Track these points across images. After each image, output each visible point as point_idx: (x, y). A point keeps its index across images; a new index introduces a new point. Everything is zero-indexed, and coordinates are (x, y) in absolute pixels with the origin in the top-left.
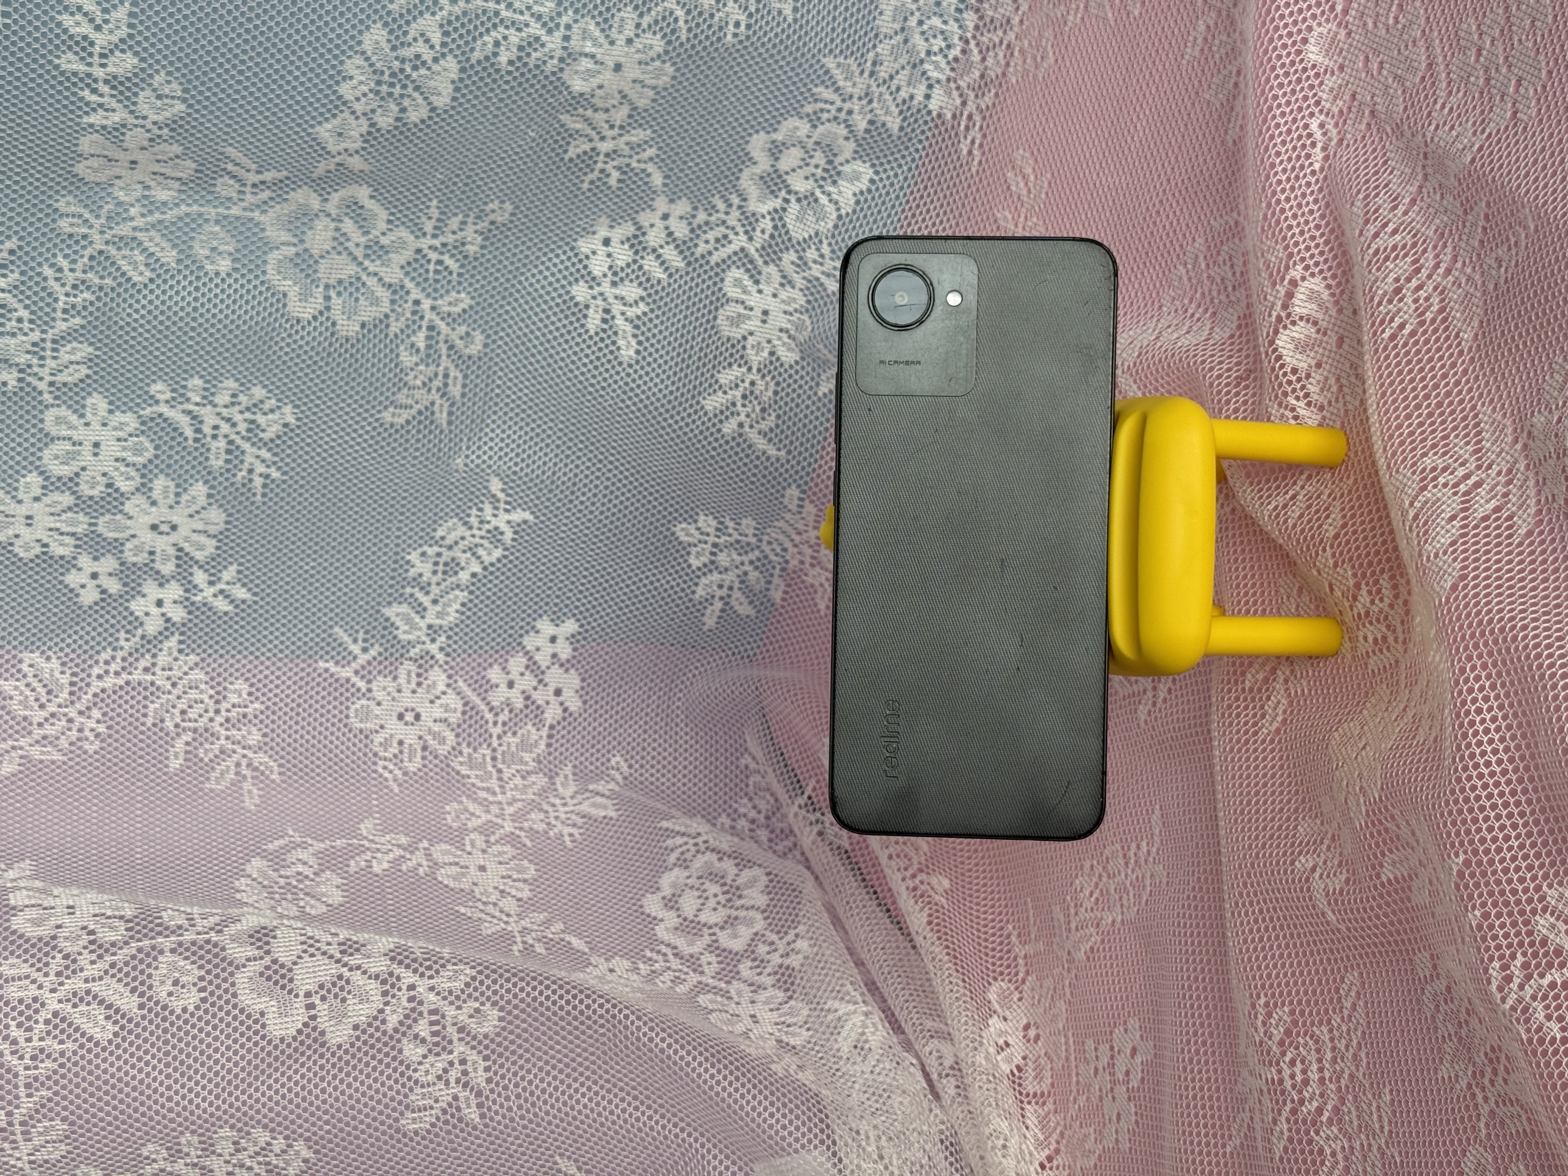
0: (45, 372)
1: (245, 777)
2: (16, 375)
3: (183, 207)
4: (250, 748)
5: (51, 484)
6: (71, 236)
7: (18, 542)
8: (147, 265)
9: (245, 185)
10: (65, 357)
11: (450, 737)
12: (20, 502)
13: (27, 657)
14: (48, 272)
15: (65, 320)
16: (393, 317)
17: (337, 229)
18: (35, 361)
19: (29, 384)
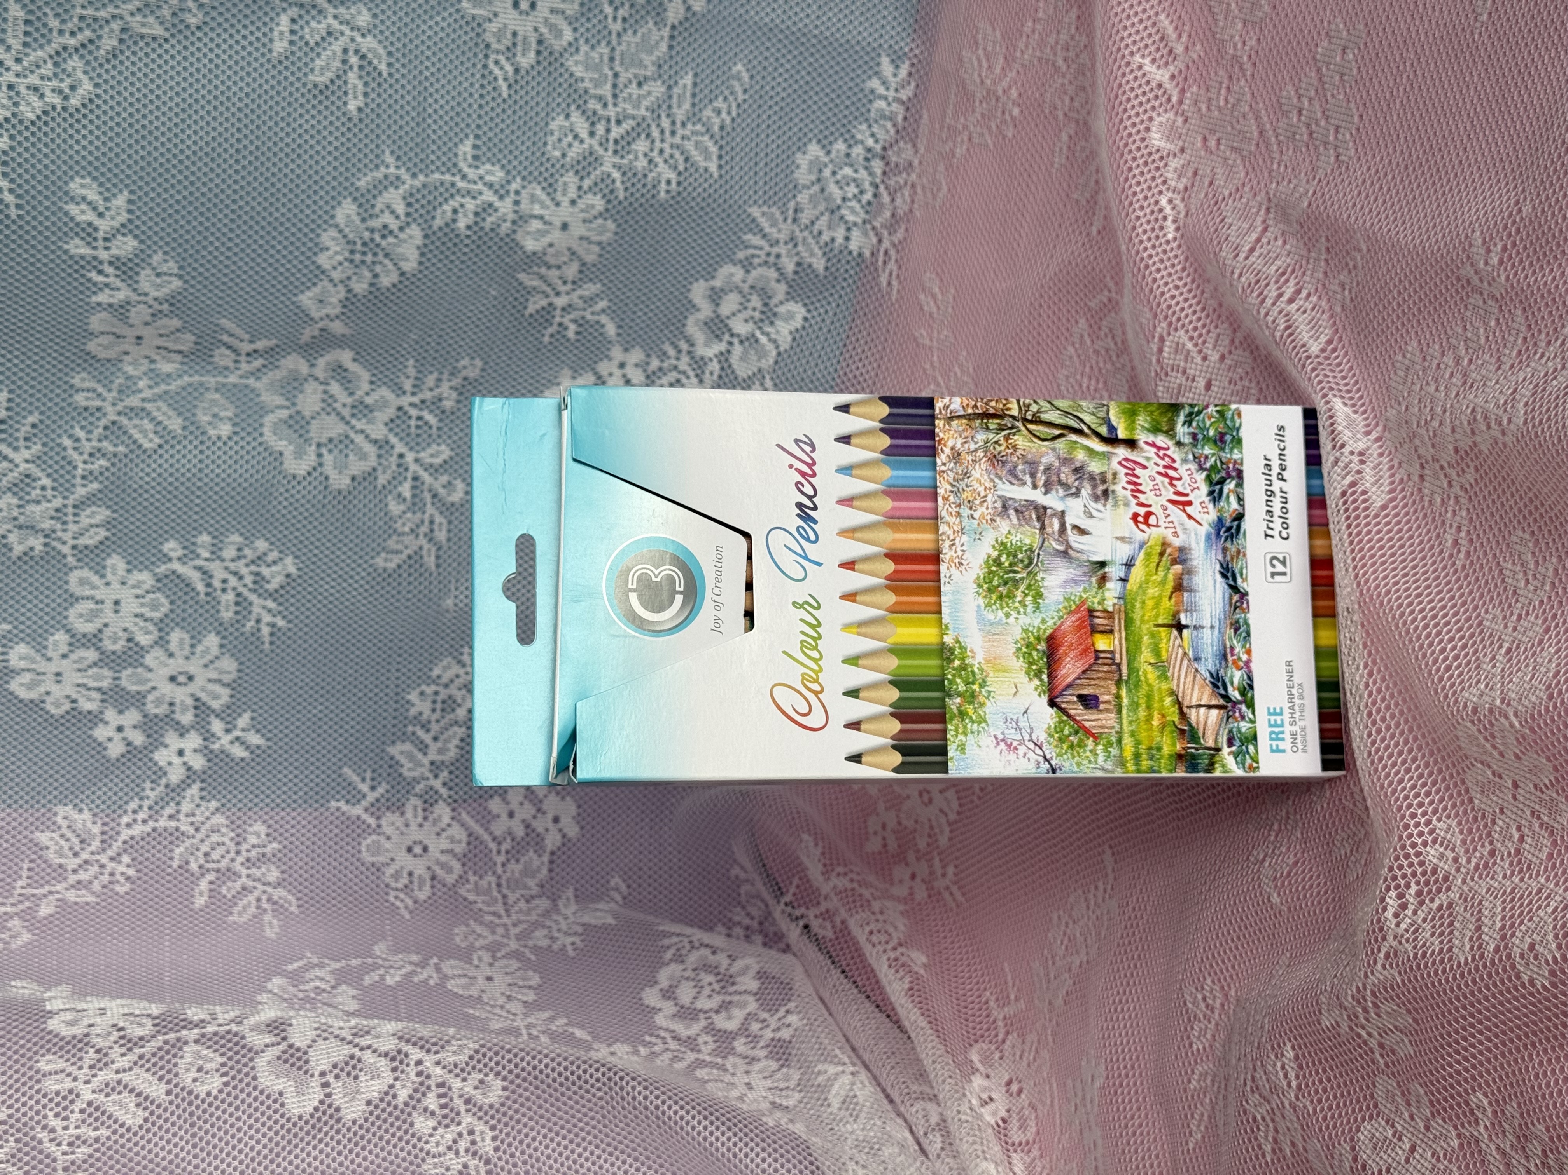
0: (67, 537)
1: (265, 910)
2: (42, 540)
3: (186, 378)
4: (270, 884)
5: (78, 641)
6: (86, 409)
7: (49, 699)
8: (156, 433)
9: (239, 355)
10: (85, 521)
11: (457, 866)
12: (49, 659)
13: (61, 810)
14: (67, 442)
15: (84, 486)
16: (380, 470)
17: (325, 392)
18: (59, 526)
19: (54, 549)
